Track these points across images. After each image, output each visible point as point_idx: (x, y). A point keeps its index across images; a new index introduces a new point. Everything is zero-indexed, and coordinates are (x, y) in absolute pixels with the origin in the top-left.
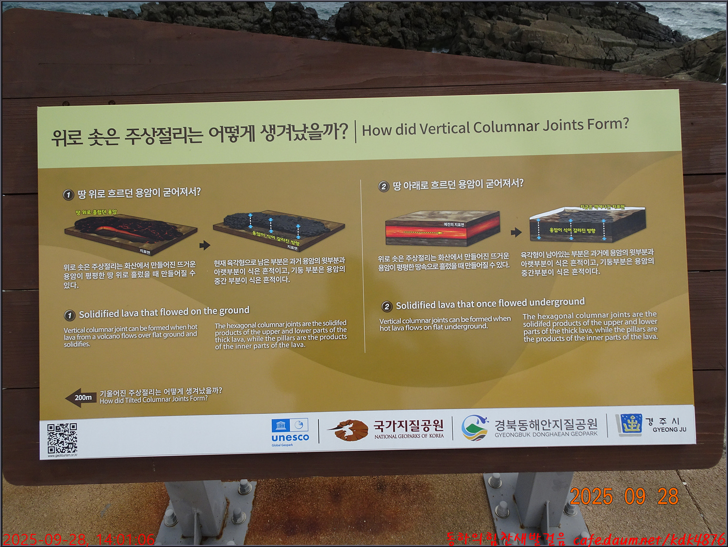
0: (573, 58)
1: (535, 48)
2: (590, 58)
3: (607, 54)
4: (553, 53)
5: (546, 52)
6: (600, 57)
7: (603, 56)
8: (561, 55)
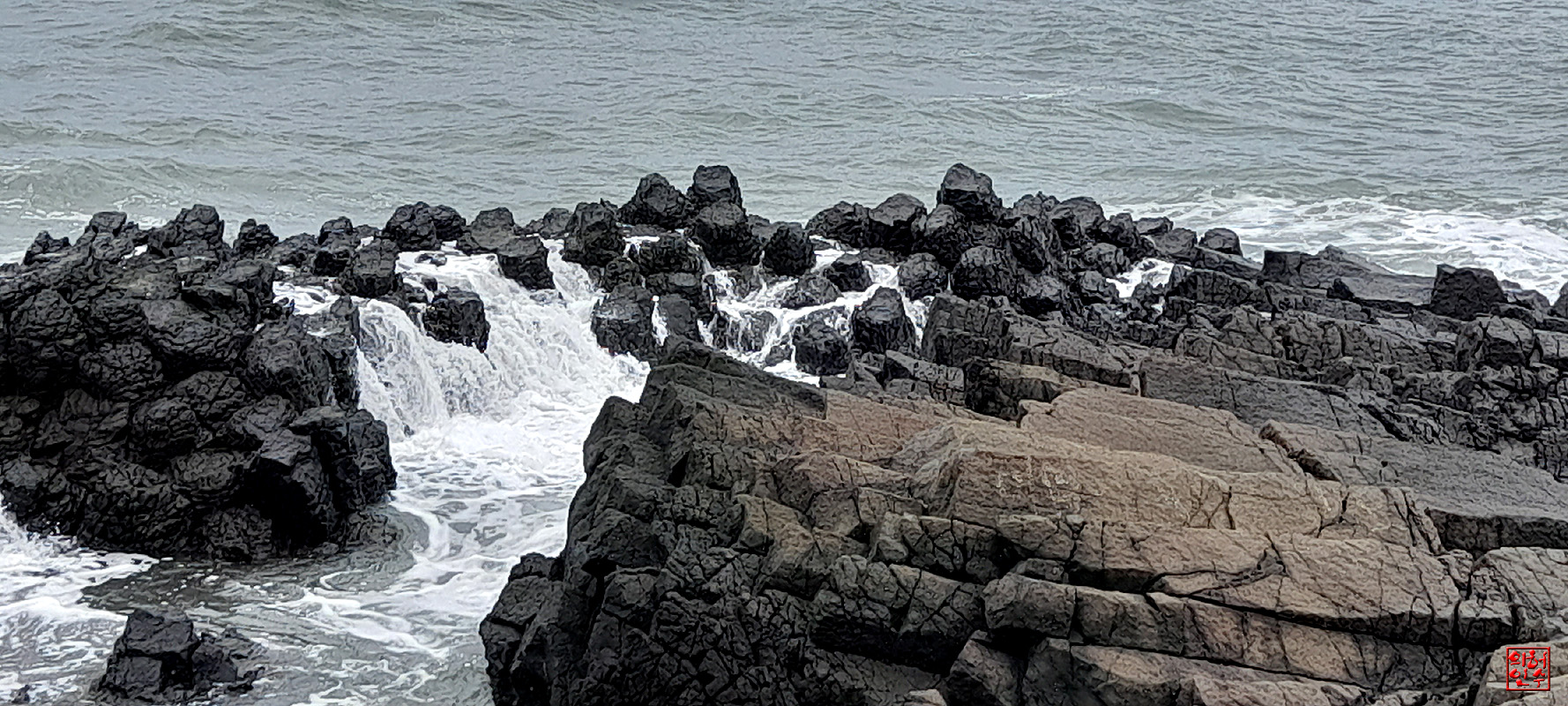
0: (1262, 612)
1: (1032, 554)
2: (1368, 613)
3: (1466, 589)
4: (1144, 583)
5: (1102, 579)
6: (1421, 609)
7: (1443, 602)
8: (1191, 596)
